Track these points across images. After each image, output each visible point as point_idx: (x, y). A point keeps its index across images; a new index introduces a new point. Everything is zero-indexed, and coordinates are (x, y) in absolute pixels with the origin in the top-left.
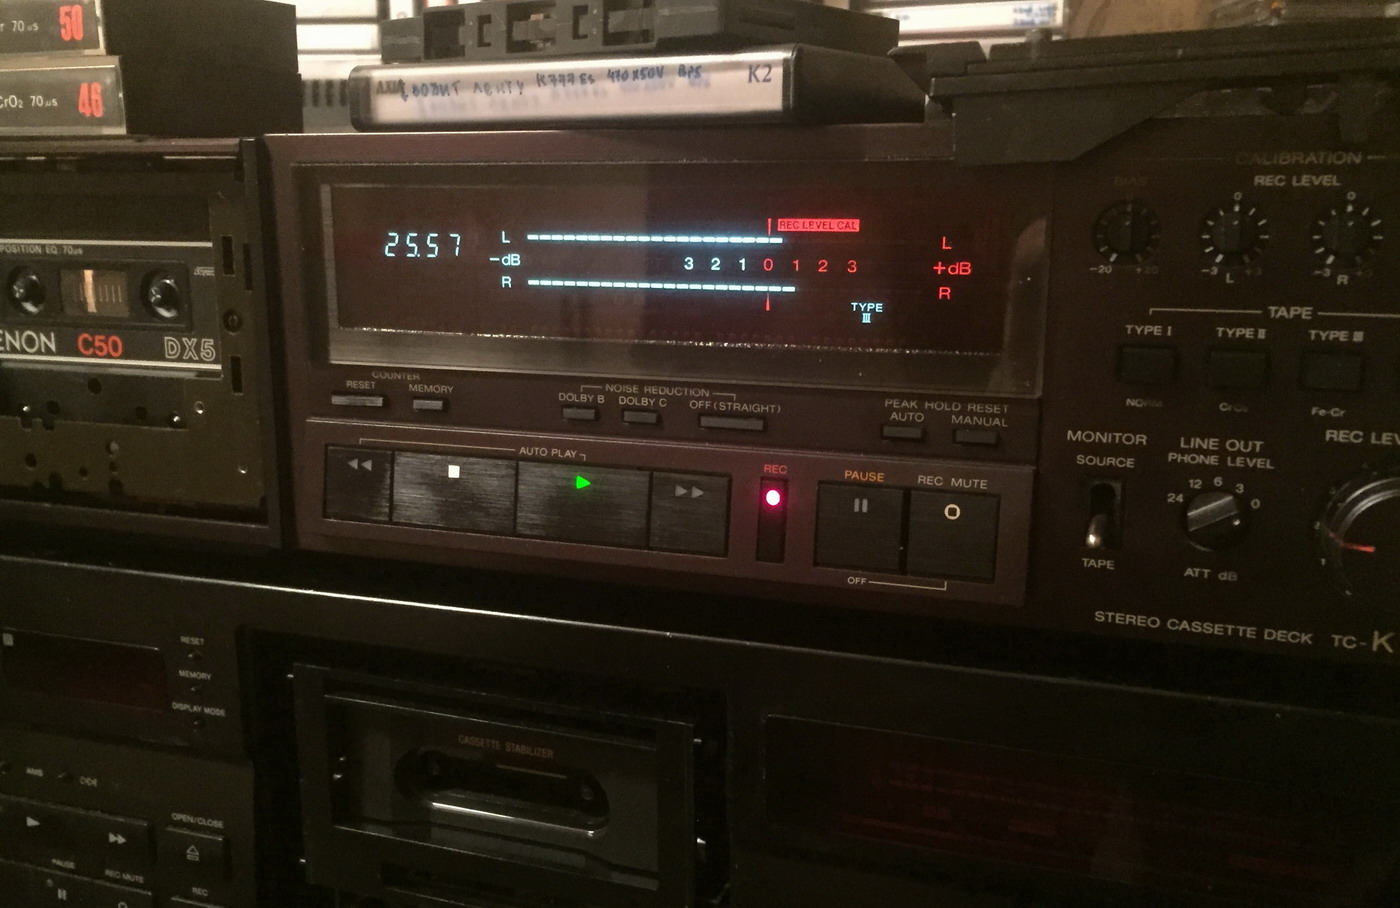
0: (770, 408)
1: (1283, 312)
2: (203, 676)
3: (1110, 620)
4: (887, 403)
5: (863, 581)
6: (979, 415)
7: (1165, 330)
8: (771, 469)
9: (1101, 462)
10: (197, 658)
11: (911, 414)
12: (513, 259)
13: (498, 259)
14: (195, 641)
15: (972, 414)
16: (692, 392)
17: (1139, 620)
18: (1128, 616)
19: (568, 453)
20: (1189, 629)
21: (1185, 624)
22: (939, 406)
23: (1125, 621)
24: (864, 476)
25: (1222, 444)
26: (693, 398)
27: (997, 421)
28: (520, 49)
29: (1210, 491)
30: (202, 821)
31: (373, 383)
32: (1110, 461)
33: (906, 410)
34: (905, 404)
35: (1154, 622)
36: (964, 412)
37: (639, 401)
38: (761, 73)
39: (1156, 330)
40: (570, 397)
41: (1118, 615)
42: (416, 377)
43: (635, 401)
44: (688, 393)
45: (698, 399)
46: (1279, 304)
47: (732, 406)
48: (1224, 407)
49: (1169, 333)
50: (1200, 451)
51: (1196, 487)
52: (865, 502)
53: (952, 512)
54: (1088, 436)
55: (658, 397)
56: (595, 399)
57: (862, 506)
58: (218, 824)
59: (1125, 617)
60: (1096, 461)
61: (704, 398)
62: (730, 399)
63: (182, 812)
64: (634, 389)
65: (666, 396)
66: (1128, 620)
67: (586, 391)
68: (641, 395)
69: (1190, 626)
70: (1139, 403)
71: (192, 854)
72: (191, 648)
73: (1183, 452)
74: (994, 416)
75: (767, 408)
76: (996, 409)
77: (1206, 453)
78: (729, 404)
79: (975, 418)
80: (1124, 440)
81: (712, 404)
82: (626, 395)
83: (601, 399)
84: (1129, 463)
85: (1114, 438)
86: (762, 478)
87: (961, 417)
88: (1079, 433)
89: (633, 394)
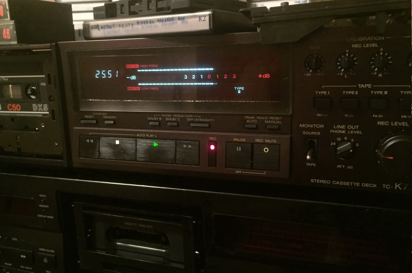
0: (211, 120)
1: (363, 86)
2: (47, 206)
3: (315, 182)
4: (245, 117)
5: (240, 172)
6: (273, 120)
7: (327, 93)
8: (212, 138)
9: (310, 133)
10: (44, 201)
11: (253, 120)
12: (134, 77)
13: (129, 78)
14: (44, 196)
15: (271, 120)
16: (187, 116)
17: (324, 182)
18: (321, 180)
19: (151, 136)
20: (339, 184)
21: (338, 183)
22: (261, 118)
23: (320, 182)
24: (239, 140)
25: (346, 127)
26: (188, 117)
27: (278, 122)
28: (133, 14)
29: (343, 142)
30: (48, 251)
31: (93, 116)
32: (312, 133)
33: (251, 119)
34: (251, 117)
35: (328, 182)
36: (269, 120)
37: (172, 119)
38: (203, 18)
39: (325, 93)
40: (151, 119)
41: (317, 180)
42: (106, 114)
43: (171, 119)
44: (186, 116)
45: (189, 118)
46: (361, 84)
47: (199, 120)
48: (346, 116)
49: (329, 94)
50: (340, 129)
51: (339, 140)
52: (240, 148)
53: (266, 150)
54: (306, 126)
55: (177, 118)
56: (159, 119)
57: (239, 149)
58: (53, 251)
59: (320, 181)
60: (309, 133)
61: (191, 118)
62: (199, 118)
63: (42, 248)
64: (170, 115)
65: (180, 117)
66: (321, 181)
67: (156, 117)
68: (172, 118)
69: (340, 183)
70: (321, 115)
71: (45, 261)
72: (42, 198)
73: (335, 130)
74: (277, 120)
75: (210, 120)
76: (278, 118)
77: (342, 130)
78: (199, 119)
79: (272, 121)
80: (317, 127)
81: (193, 119)
82: (168, 117)
83: (160, 119)
84: (319, 133)
85: (314, 126)
86: (209, 141)
87: (268, 121)
88: (303, 125)
89: (169, 117)
